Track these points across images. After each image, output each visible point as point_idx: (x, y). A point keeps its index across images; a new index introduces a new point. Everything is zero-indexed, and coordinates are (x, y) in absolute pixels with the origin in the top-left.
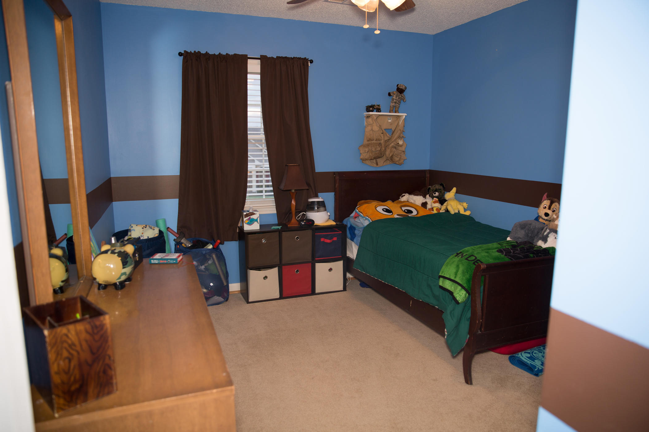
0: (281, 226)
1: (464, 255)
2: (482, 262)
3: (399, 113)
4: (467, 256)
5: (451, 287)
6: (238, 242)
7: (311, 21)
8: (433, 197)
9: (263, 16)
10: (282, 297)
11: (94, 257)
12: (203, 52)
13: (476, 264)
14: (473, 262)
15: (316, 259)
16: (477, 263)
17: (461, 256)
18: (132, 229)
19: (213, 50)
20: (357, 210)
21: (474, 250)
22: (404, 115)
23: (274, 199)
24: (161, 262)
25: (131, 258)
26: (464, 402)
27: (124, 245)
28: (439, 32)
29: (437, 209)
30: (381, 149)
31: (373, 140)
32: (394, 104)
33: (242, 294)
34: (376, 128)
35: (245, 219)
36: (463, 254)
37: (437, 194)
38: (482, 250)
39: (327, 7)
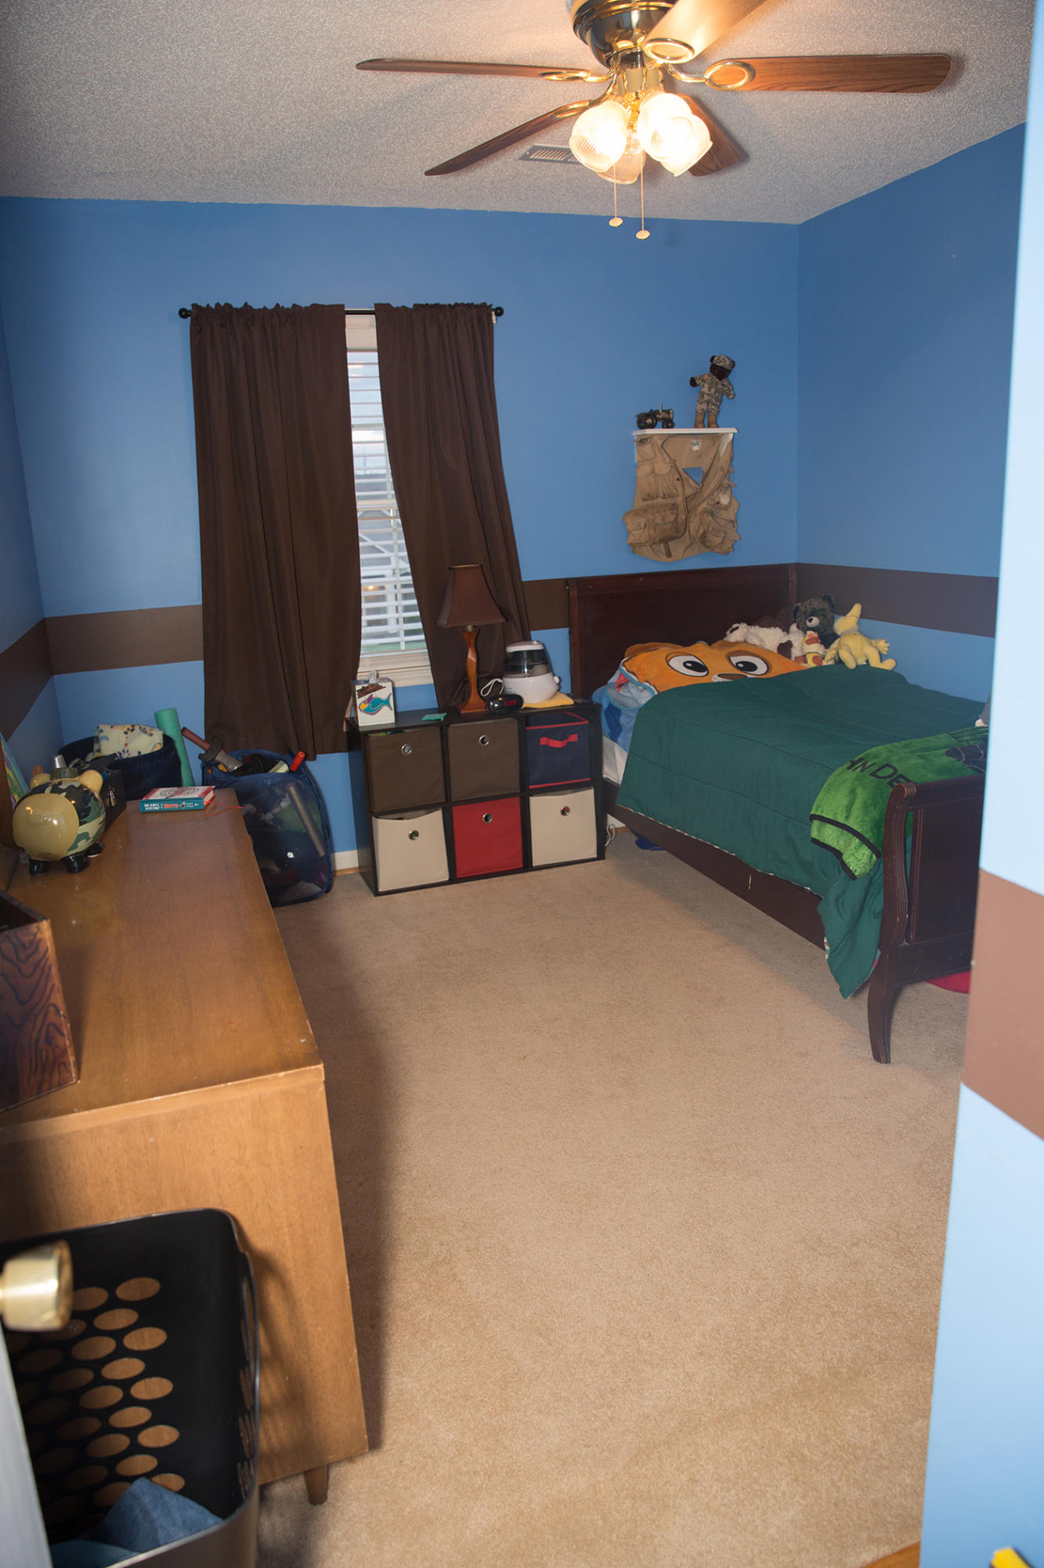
0: (445, 714)
1: (869, 764)
2: (907, 780)
3: (718, 427)
4: (874, 768)
5: (838, 842)
6: (347, 754)
7: (493, 210)
8: (804, 629)
9: (376, 206)
10: (454, 879)
11: (17, 801)
12: (238, 304)
13: (895, 784)
14: (888, 780)
15: (530, 787)
16: (898, 782)
17: (860, 768)
18: (101, 735)
19: (261, 300)
20: (624, 669)
21: (892, 752)
22: (730, 432)
23: (426, 650)
24: (167, 806)
25: (95, 799)
26: (869, 1102)
27: (81, 772)
28: (812, 217)
29: (814, 658)
30: (676, 518)
31: (657, 497)
32: (704, 406)
33: (363, 875)
34: (663, 468)
35: (359, 701)
36: (866, 762)
37: (815, 621)
38: (911, 752)
39: (529, 173)
